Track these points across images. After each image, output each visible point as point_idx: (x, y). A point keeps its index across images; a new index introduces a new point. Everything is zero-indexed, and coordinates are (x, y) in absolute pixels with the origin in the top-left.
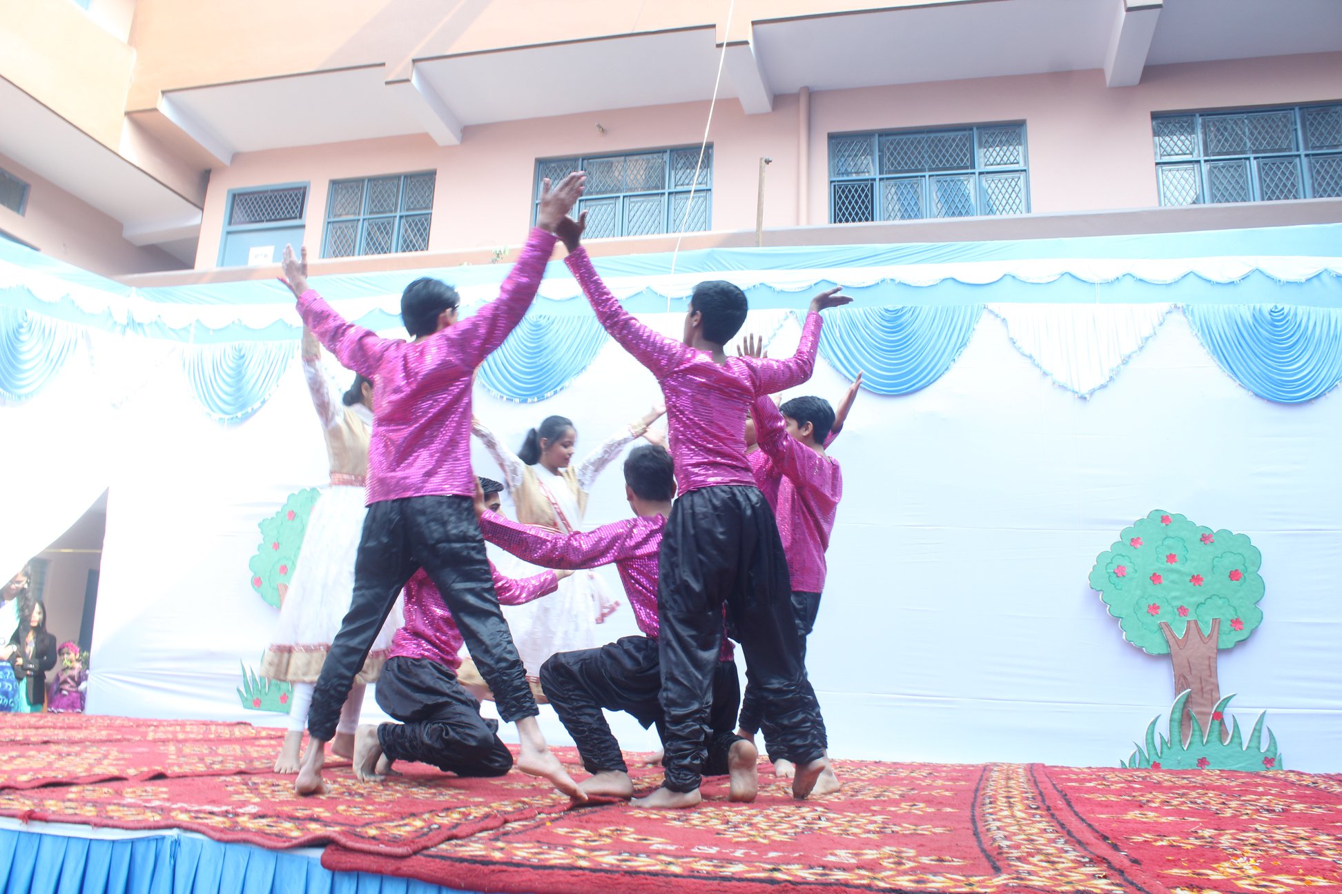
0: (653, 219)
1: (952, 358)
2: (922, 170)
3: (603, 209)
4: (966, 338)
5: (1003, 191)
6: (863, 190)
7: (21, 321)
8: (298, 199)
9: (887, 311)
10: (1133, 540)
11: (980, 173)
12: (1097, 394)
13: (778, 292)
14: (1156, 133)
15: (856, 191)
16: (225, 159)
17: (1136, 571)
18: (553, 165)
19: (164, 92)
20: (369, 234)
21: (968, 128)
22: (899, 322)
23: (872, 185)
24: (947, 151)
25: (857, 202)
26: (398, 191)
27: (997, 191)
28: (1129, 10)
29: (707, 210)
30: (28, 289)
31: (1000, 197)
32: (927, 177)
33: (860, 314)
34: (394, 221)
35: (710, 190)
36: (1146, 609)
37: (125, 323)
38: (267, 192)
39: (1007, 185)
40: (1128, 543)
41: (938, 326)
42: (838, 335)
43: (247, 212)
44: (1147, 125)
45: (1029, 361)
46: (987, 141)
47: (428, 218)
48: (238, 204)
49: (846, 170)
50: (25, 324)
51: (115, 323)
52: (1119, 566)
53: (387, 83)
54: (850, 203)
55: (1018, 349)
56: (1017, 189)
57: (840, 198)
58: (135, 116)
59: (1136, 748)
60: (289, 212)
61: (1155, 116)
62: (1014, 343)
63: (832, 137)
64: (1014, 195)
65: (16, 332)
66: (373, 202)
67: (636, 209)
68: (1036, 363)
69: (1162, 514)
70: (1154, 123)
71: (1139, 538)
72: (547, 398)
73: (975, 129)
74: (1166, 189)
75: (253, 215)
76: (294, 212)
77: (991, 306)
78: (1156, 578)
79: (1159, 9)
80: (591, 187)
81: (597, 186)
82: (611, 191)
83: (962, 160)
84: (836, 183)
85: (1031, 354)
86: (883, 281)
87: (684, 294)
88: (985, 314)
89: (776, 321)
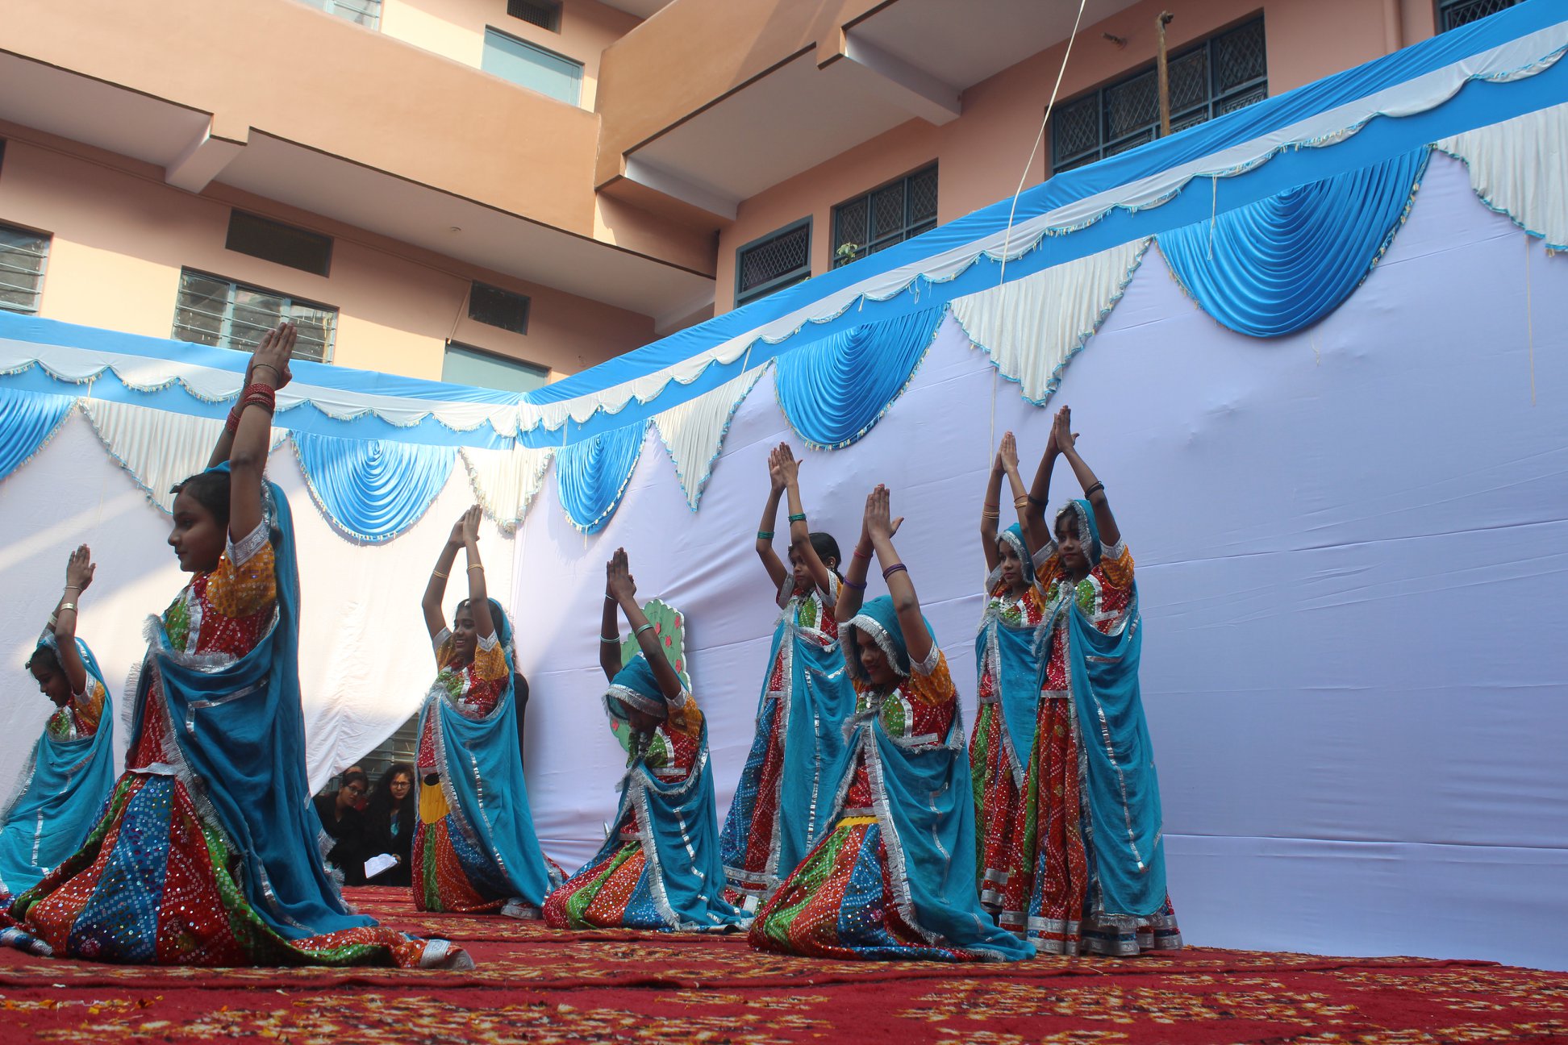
1: (1374, 252)
4: (1398, 211)
7: (371, 453)
8: (802, 241)
9: (1281, 198)
13: (1135, 214)
18: (1069, 111)
19: (626, 155)
22: (1299, 211)
26: (903, 200)
30: (379, 416)
33: (1244, 217)
35: (1267, 81)
37: (513, 436)
38: (771, 241)
42: (1211, 258)
43: (755, 271)
45: (1505, 222)
48: (746, 264)
50: (377, 456)
51: (500, 436)
53: (822, 66)
55: (1487, 206)
58: (604, 189)
60: (794, 260)
62: (1481, 196)
65: (369, 465)
66: (878, 221)
68: (1517, 222)
72: (861, 437)
75: (761, 273)
76: (799, 258)
77: (1442, 143)
84: (1451, 10)
85: (1506, 210)
86: (1276, 154)
87: (1020, 251)
88: (1436, 161)
89: (1131, 260)
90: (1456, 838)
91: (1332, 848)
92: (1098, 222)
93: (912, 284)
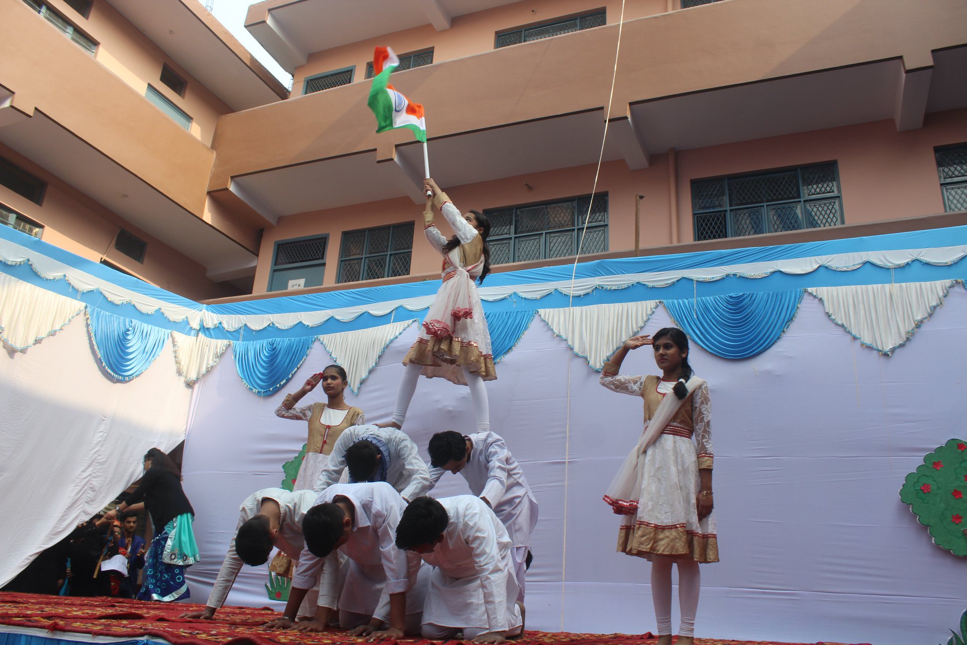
0: (567, 248)
1: (781, 330)
2: (763, 202)
3: (531, 243)
4: (792, 315)
5: (823, 213)
6: (718, 219)
7: (128, 326)
8: (321, 246)
9: (731, 297)
10: (934, 463)
11: (805, 201)
12: (897, 351)
13: (651, 288)
14: (940, 164)
15: (713, 220)
16: (273, 221)
17: (939, 488)
18: (495, 214)
19: (232, 178)
20: (369, 268)
21: (794, 169)
22: (741, 305)
23: (725, 215)
24: (779, 187)
25: (714, 228)
26: (389, 238)
27: (818, 213)
28: (907, 72)
29: (605, 239)
30: (134, 305)
31: (821, 217)
32: (765, 206)
33: (711, 301)
34: (386, 257)
35: (607, 225)
36: (950, 519)
37: (198, 329)
38: (300, 242)
39: (825, 208)
40: (931, 466)
41: (770, 307)
42: (695, 317)
43: (287, 256)
44: (931, 158)
45: (842, 329)
46: (808, 178)
47: (409, 255)
48: (281, 251)
49: (705, 205)
50: (130, 329)
51: (191, 328)
52: (924, 484)
53: (379, 162)
54: (709, 228)
55: (833, 321)
56: (833, 211)
57: (702, 225)
58: (214, 194)
59: (952, 635)
60: (315, 255)
61: (937, 150)
62: (830, 316)
63: (694, 183)
64: (831, 216)
65: (126, 333)
66: (372, 245)
67: (554, 241)
68: (847, 330)
69: (958, 442)
70: (937, 155)
71: (940, 462)
73: (799, 170)
74: (950, 203)
75: (291, 258)
76: (318, 254)
77: (810, 290)
78: (957, 494)
79: (931, 69)
80: (522, 228)
81: (527, 227)
82: (537, 230)
83: (791, 193)
84: (698, 215)
85: (843, 324)
86: (728, 276)
87: (582, 293)
88: (806, 296)
89: (649, 309)
90: (828, 590)
91: (764, 593)
92: (629, 287)
93: (510, 296)
